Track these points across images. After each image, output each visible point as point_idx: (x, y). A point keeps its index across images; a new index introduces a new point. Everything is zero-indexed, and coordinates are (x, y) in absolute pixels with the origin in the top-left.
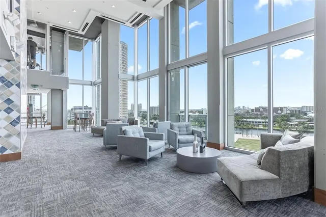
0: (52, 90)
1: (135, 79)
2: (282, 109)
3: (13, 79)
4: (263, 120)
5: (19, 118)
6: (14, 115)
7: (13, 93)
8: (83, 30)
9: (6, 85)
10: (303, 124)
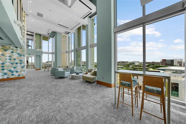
0: (36, 56)
1: (67, 52)
2: (127, 62)
3: (22, 54)
4: (120, 66)
5: (24, 66)
6: (23, 65)
7: (22, 58)
8: (48, 35)
9: (20, 56)
10: (134, 67)
